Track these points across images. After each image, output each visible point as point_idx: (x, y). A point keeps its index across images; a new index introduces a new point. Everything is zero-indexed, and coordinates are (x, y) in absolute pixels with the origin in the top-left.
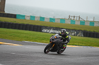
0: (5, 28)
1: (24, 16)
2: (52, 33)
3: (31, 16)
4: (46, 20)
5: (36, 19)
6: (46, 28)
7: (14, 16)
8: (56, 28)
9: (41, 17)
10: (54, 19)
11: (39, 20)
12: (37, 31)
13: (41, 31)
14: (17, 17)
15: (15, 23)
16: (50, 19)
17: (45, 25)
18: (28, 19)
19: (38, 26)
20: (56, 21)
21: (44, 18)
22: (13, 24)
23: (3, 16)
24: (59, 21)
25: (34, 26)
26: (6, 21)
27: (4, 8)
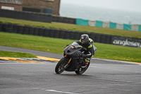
0: (59, 37)
1: (87, 21)
2: (127, 46)
3: (97, 21)
4: (118, 27)
5: (104, 26)
6: (119, 38)
7: (73, 21)
8: (132, 38)
9: (111, 23)
10: (129, 26)
11: (108, 26)
12: (105, 43)
13: (111, 43)
14: (77, 22)
15: (74, 30)
16: (124, 25)
17: (118, 35)
18: (93, 25)
19: (106, 36)
20: (133, 29)
21: (115, 24)
22: (71, 32)
23: (57, 21)
24: (137, 29)
25: (102, 35)
26: (61, 27)
27: (59, 10)
